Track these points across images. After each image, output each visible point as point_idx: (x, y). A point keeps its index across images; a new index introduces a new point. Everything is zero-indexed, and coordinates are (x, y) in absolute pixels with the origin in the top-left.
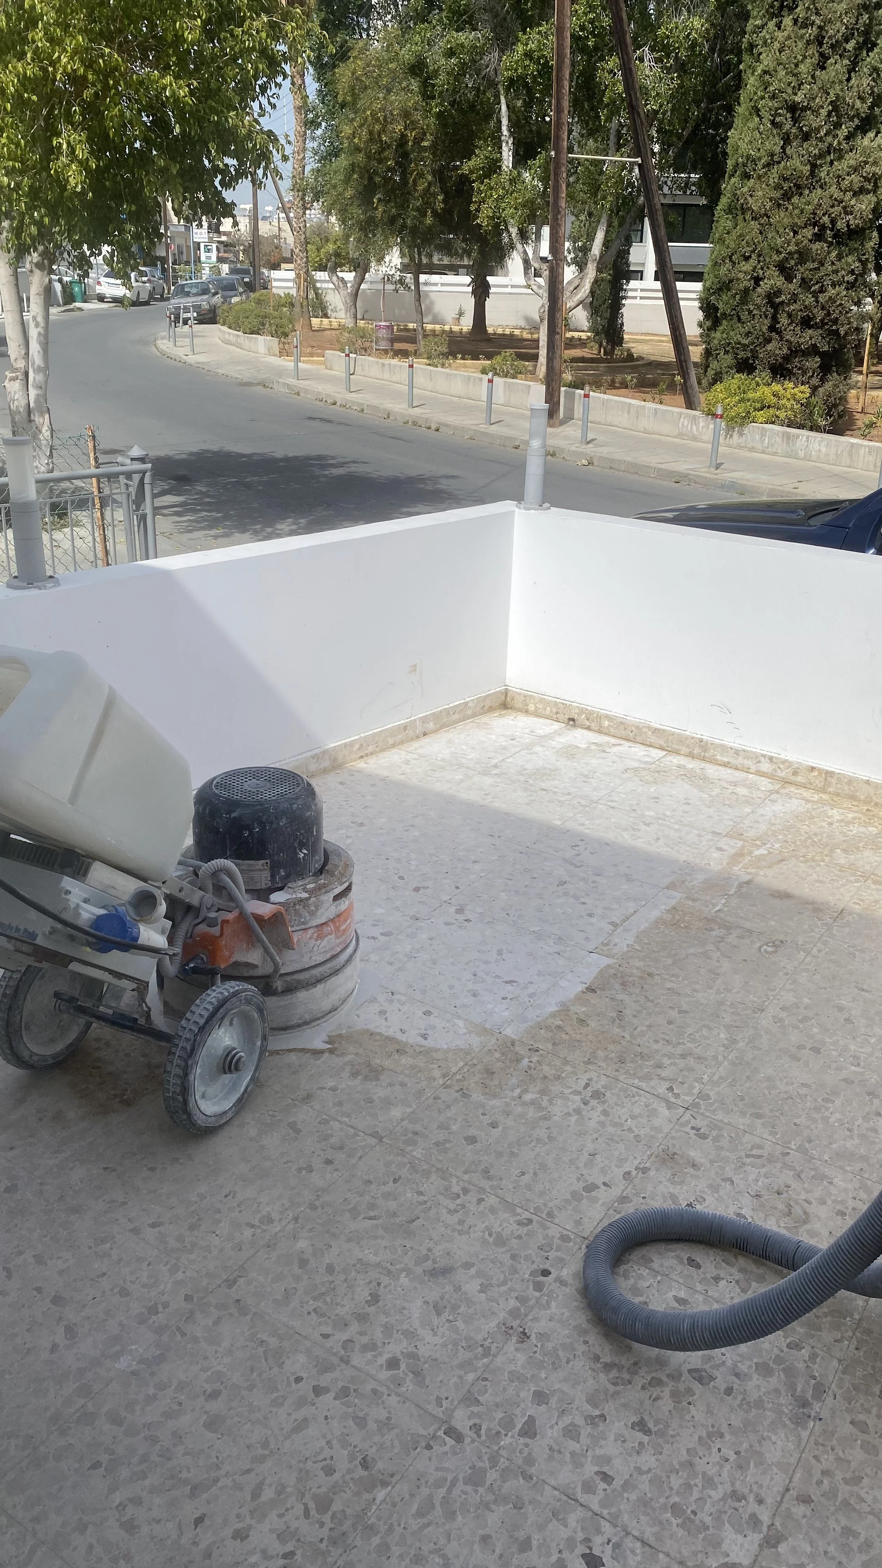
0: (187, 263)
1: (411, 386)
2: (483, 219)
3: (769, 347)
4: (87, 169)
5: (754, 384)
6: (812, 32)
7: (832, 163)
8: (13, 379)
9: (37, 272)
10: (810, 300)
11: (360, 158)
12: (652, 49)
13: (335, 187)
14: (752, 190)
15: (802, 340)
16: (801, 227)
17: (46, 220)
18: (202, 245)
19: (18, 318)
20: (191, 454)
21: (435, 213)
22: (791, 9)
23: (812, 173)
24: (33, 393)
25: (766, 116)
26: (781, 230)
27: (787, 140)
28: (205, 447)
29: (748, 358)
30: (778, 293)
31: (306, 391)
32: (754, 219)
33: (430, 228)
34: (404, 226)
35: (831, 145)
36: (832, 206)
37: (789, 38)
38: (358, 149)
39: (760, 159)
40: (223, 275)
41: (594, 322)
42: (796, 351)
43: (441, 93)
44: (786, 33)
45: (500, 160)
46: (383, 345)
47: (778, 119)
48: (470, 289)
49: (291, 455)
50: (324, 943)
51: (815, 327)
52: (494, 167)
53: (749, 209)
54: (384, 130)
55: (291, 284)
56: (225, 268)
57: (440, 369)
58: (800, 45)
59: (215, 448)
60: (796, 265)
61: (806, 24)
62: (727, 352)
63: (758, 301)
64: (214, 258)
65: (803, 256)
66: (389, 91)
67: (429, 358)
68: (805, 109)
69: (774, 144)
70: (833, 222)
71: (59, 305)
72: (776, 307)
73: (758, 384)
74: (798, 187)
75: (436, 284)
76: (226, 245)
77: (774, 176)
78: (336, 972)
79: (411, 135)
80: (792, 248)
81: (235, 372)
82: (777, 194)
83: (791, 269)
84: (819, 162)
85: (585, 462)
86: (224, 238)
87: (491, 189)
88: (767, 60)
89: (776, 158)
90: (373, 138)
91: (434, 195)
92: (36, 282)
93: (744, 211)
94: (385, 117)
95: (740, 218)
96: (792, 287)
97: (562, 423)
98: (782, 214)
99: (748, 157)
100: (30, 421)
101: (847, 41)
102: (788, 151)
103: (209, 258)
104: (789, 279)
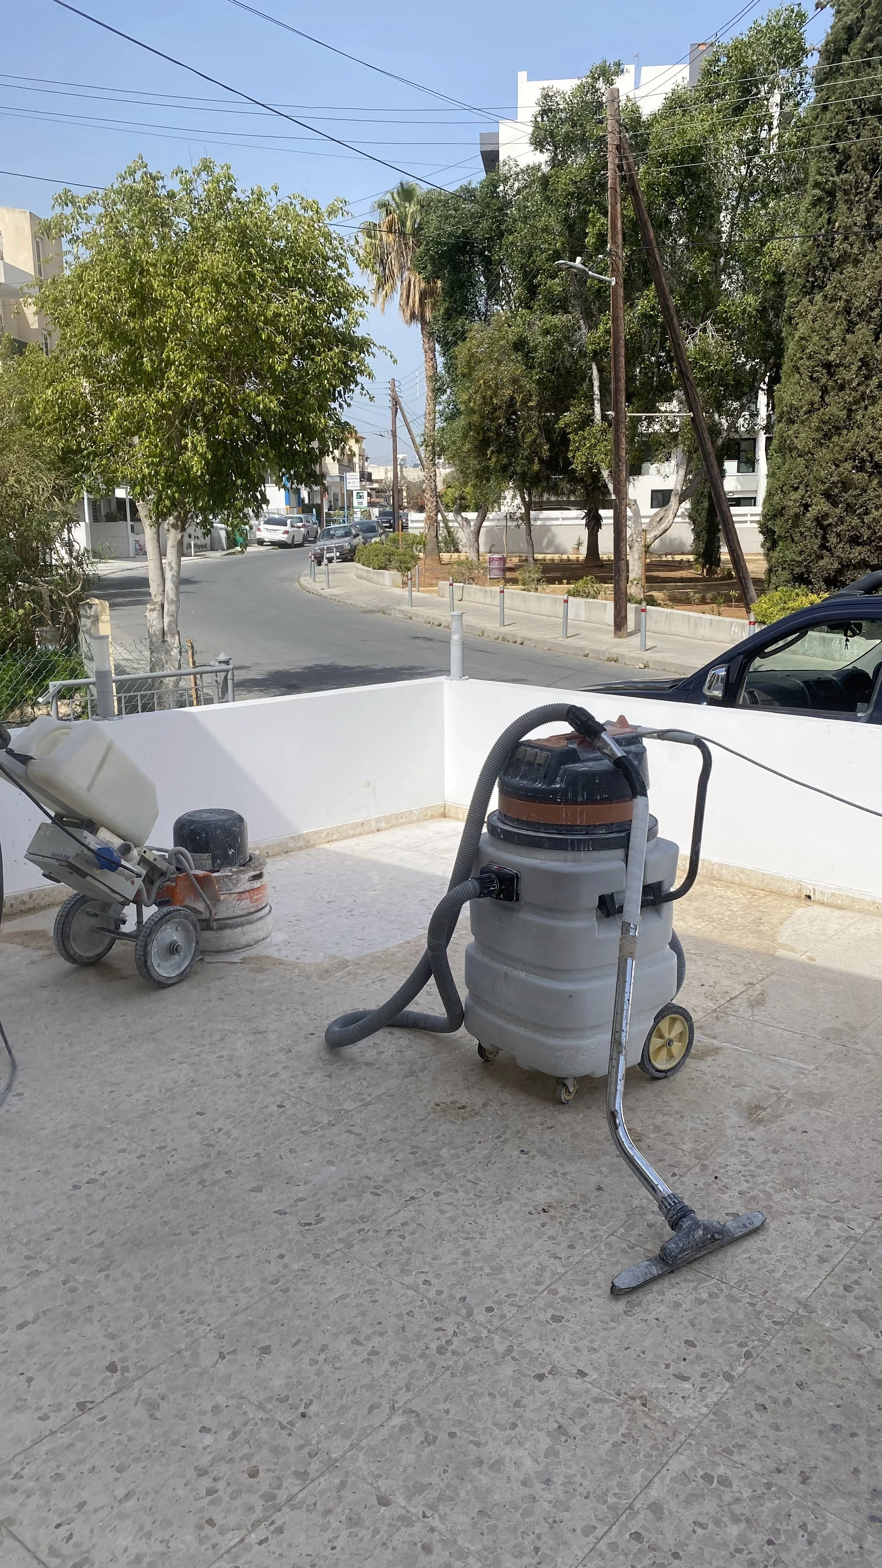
0: (342, 508)
1: (502, 606)
2: (577, 466)
3: (821, 563)
4: (205, 459)
5: (794, 594)
6: (839, 305)
7: (866, 408)
8: (153, 610)
9: (172, 531)
10: (856, 521)
11: (475, 418)
12: (714, 323)
13: (454, 443)
14: (797, 433)
15: (852, 556)
16: (841, 461)
17: (177, 495)
18: (355, 493)
19: (158, 564)
20: (307, 668)
21: (541, 461)
22: (821, 288)
23: (849, 416)
24: (167, 619)
25: (806, 374)
26: (824, 465)
27: (825, 391)
28: (318, 663)
29: (802, 574)
30: (826, 516)
31: (417, 616)
32: (800, 456)
33: (538, 473)
34: (514, 473)
35: (863, 393)
36: (870, 443)
37: (820, 310)
38: (473, 411)
39: (801, 407)
40: (374, 519)
41: (697, 546)
42: (848, 566)
43: (540, 363)
44: (817, 307)
45: (593, 414)
46: (496, 574)
47: (815, 375)
48: (584, 522)
49: (388, 667)
50: (243, 903)
51: (863, 544)
52: (588, 420)
53: (796, 448)
54: (495, 394)
55: (422, 525)
56: (375, 511)
57: (532, 593)
58: (831, 315)
59: (326, 663)
60: (840, 492)
61: (834, 299)
62: (784, 569)
63: (808, 524)
64: (365, 504)
65: (846, 485)
66: (500, 362)
67: (524, 584)
68: (838, 366)
69: (815, 395)
70: (871, 455)
71: (223, 550)
72: (824, 528)
73: (797, 595)
74: (837, 428)
75: (557, 519)
76: (378, 491)
77: (815, 421)
78: (251, 923)
79: (519, 398)
80: (835, 479)
81: (361, 602)
82: (819, 435)
83: (836, 496)
84: (854, 407)
85: (642, 666)
86: (376, 486)
87: (585, 439)
88: (802, 329)
89: (816, 406)
90: (485, 401)
91: (541, 445)
92: (172, 537)
93: (791, 450)
94: (497, 384)
95: (788, 456)
96: (838, 511)
97: (630, 634)
98: (824, 451)
99: (791, 406)
100: (164, 641)
101: (872, 310)
102: (827, 400)
103: (361, 503)
104: (835, 504)
